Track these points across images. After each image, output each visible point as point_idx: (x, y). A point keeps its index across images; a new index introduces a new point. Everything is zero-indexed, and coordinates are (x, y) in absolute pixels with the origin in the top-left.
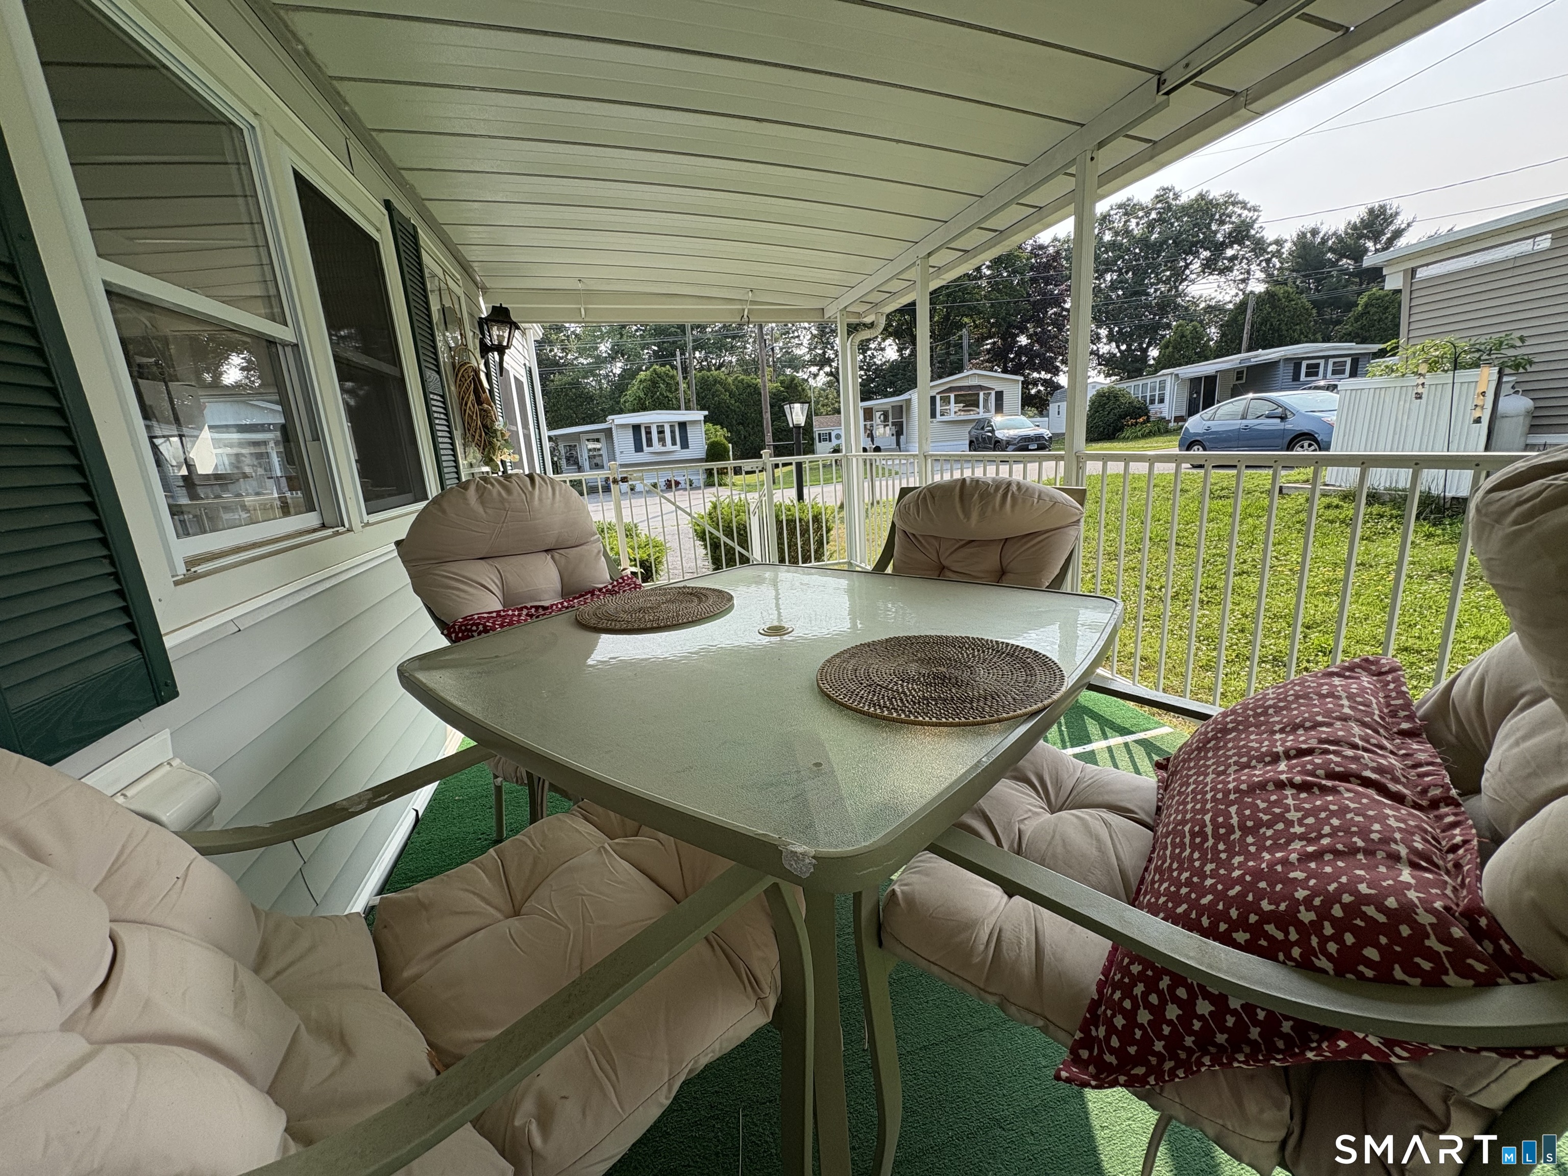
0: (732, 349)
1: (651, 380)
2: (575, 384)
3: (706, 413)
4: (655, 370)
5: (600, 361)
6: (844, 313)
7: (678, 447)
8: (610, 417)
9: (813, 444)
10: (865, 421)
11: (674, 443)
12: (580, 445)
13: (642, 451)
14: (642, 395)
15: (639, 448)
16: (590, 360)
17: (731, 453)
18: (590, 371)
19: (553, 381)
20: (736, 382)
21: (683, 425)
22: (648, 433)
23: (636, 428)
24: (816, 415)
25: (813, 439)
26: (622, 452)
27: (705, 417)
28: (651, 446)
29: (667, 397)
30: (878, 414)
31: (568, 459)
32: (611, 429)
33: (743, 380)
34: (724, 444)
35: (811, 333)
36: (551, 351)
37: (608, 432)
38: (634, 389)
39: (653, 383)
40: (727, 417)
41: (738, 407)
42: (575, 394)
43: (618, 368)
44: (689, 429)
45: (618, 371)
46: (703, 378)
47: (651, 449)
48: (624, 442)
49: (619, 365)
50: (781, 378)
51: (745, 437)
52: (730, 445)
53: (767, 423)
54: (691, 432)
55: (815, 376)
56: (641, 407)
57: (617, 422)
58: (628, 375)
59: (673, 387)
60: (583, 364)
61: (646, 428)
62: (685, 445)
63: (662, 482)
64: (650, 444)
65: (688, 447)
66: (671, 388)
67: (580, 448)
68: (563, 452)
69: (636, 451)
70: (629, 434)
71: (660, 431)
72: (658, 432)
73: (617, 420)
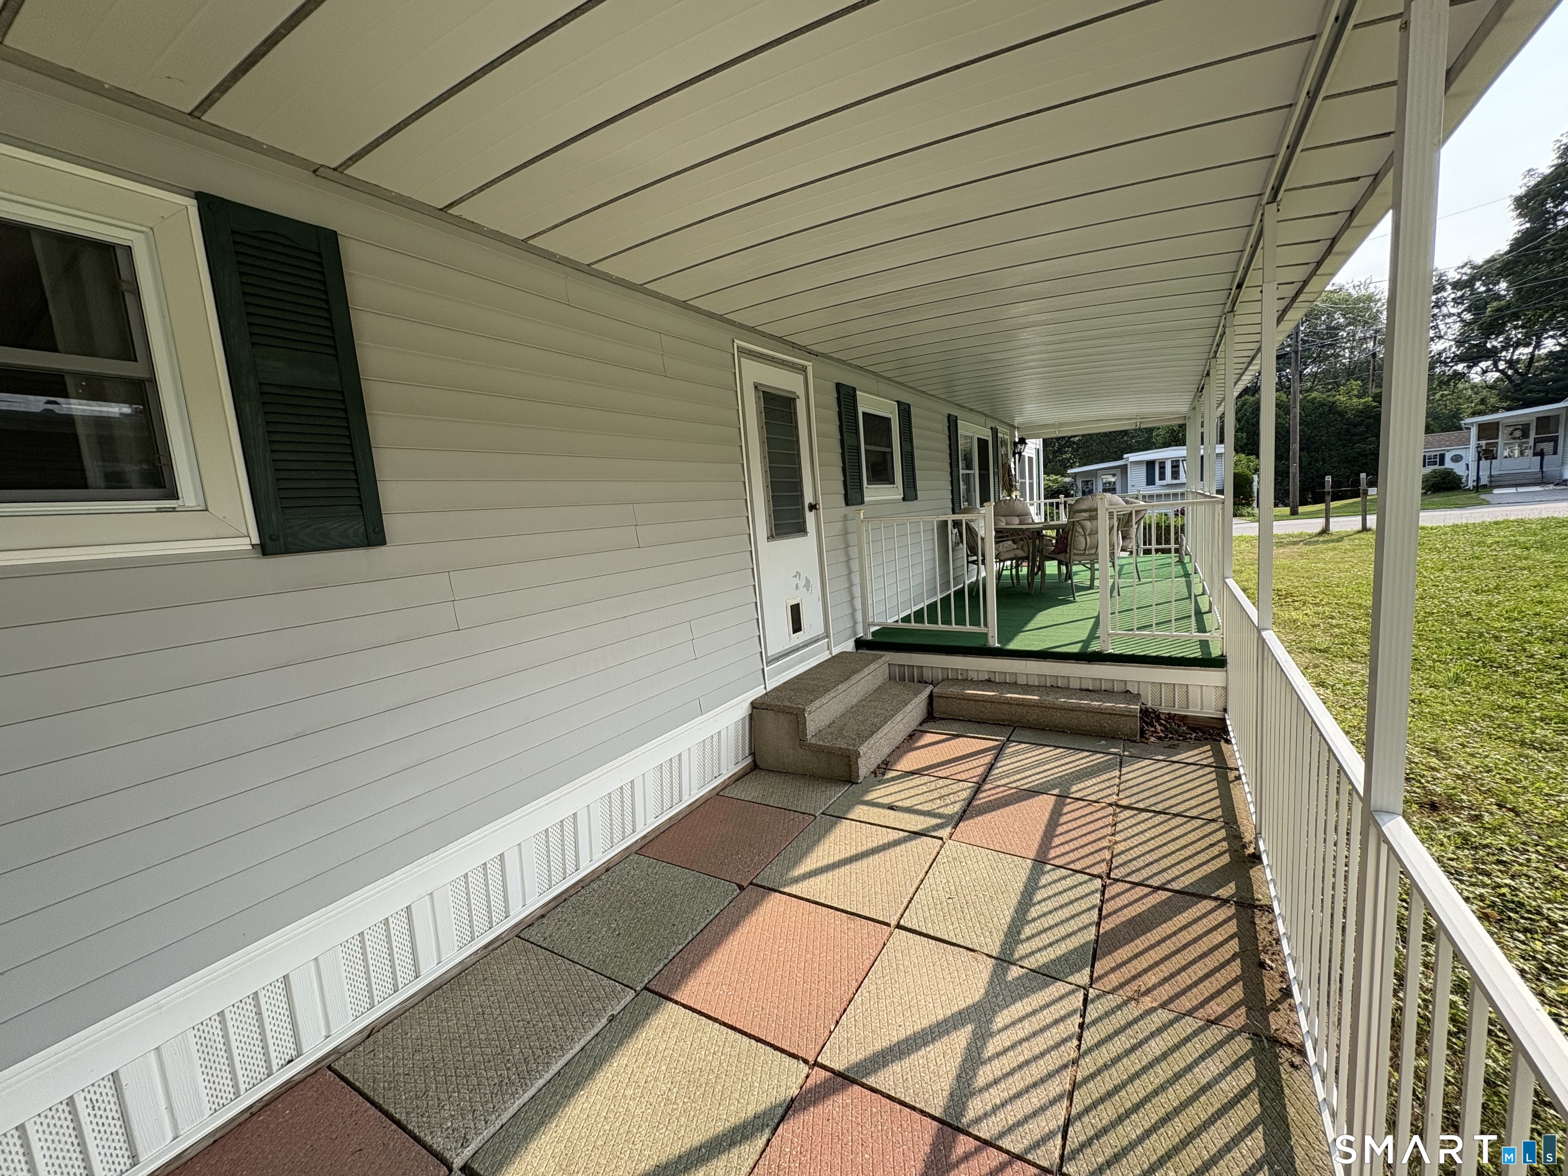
8: (1125, 456)
12: (1096, 480)
13: (1154, 484)
15: (1150, 481)
22: (1162, 467)
23: (1150, 464)
26: (1134, 485)
28: (1165, 479)
32: (1126, 465)
34: (1246, 475)
37: (1124, 468)
47: (1164, 482)
48: (1137, 477)
57: (1131, 459)
61: (1160, 463)
64: (1162, 477)
67: (1096, 482)
68: (1080, 486)
69: (1148, 484)
70: (1142, 472)
71: (1175, 466)
72: (1173, 467)
73: (1132, 457)
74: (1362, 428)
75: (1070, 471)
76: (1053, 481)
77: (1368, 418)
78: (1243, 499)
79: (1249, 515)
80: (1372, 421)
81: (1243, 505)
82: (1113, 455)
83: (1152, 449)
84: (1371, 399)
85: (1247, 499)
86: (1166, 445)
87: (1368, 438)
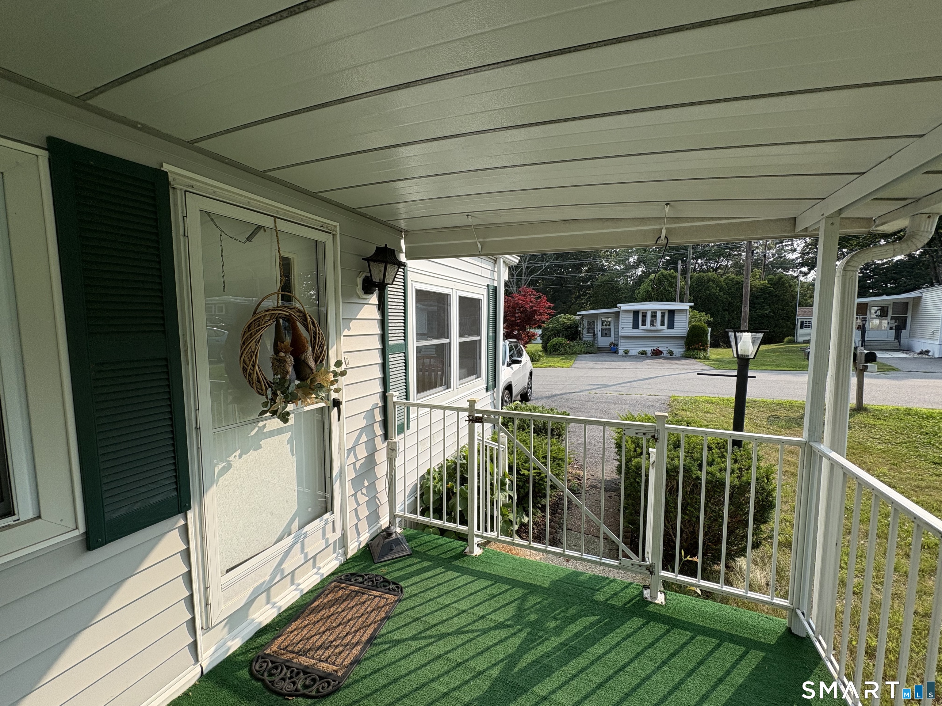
0: (729, 257)
1: (658, 279)
2: (611, 281)
3: (692, 304)
4: (662, 273)
5: (629, 267)
6: (837, 221)
7: (665, 327)
8: (618, 305)
9: (794, 329)
10: (857, 315)
11: (662, 324)
12: (597, 321)
13: (638, 328)
14: (650, 289)
15: (635, 326)
16: (622, 267)
17: (709, 334)
18: (620, 274)
19: (597, 279)
20: (727, 280)
21: (672, 313)
22: (644, 316)
23: (636, 313)
24: (801, 305)
25: (794, 325)
26: (623, 328)
27: (691, 307)
28: (645, 325)
29: (669, 290)
30: (874, 309)
31: (588, 329)
32: (619, 312)
33: (733, 278)
34: (704, 328)
35: (806, 242)
36: (600, 262)
37: (617, 314)
38: (646, 285)
39: (660, 282)
40: (715, 305)
41: (726, 298)
42: (609, 287)
43: (639, 272)
44: (677, 317)
45: (640, 273)
46: (699, 278)
47: (644, 328)
48: (626, 322)
49: (640, 269)
50: (770, 277)
51: (729, 320)
52: (710, 329)
53: (745, 315)
54: (677, 318)
55: (805, 274)
56: (648, 298)
57: (623, 308)
58: (645, 275)
59: (673, 285)
60: (617, 270)
61: (643, 313)
62: (671, 326)
63: (649, 350)
64: (644, 324)
65: (673, 328)
66: (672, 284)
67: (597, 322)
68: (586, 325)
69: (633, 328)
70: (631, 317)
71: (654, 315)
72: (652, 316)
73: (624, 307)
74: (761, 300)
75: (579, 313)
76: (568, 319)
77: (764, 294)
78: (701, 346)
79: (706, 358)
80: (767, 295)
81: (700, 350)
82: (610, 304)
83: (634, 302)
84: (767, 282)
85: (703, 346)
86: (644, 300)
87: (764, 306)
